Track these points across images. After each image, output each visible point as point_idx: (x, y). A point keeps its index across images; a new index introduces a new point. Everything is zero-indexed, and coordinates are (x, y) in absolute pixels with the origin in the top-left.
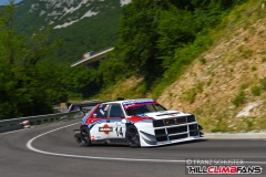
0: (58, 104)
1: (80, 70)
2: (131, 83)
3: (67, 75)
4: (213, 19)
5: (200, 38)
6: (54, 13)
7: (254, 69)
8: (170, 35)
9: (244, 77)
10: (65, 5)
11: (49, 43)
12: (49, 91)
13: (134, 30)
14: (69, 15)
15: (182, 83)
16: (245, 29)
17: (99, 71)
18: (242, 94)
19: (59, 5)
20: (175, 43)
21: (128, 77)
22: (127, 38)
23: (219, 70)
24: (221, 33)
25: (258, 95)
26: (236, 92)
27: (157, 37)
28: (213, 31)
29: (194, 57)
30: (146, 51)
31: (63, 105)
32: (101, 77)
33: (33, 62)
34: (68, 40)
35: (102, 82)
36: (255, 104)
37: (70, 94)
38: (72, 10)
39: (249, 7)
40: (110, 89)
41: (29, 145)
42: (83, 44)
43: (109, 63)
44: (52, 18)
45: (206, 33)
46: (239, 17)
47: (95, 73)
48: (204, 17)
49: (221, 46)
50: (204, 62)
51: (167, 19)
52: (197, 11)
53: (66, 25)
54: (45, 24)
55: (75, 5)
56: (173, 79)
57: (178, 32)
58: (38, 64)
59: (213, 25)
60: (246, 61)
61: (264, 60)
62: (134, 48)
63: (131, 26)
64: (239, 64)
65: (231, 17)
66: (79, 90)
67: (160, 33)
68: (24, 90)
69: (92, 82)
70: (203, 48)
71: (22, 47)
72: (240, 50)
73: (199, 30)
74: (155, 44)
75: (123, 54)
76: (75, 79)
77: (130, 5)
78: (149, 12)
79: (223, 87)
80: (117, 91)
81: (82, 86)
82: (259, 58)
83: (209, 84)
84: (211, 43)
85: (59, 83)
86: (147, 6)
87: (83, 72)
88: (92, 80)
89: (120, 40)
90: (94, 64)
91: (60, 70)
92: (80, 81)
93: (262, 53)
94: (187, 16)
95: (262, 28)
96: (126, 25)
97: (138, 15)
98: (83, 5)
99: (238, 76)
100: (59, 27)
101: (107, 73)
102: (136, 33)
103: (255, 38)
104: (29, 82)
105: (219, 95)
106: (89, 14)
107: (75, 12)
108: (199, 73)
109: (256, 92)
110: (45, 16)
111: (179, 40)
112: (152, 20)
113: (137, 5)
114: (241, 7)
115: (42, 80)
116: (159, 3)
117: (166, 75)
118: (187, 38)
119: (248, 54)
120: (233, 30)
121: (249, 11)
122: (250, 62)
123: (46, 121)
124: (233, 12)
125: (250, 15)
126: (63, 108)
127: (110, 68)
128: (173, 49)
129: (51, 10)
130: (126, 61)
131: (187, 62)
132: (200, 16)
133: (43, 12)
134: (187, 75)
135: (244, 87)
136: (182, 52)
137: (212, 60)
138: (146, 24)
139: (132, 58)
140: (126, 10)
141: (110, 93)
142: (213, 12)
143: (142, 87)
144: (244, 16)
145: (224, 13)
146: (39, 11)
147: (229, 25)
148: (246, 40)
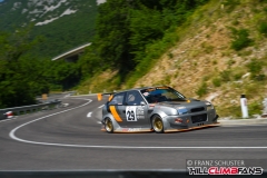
0: (40, 95)
1: (60, 63)
2: (107, 75)
3: (49, 68)
4: (178, 18)
5: (168, 35)
6: (36, 11)
7: (215, 63)
8: (141, 32)
9: (207, 70)
10: (46, 3)
11: (30, 39)
12: (31, 83)
13: (109, 27)
14: (49, 13)
15: (152, 75)
16: (207, 27)
17: (78, 64)
18: (205, 85)
19: (40, 4)
20: (145, 39)
21: (104, 70)
22: (103, 34)
23: (185, 63)
24: (187, 30)
25: (218, 86)
26: (200, 84)
27: (130, 34)
28: (179, 28)
29: (163, 52)
30: (120, 46)
31: (45, 96)
32: (80, 70)
33: (16, 57)
34: (48, 36)
35: (80, 74)
36: (216, 95)
37: (51, 86)
38: (53, 8)
39: (210, 7)
40: (88, 81)
41: (12, 135)
42: (63, 39)
43: (87, 57)
44: (33, 16)
45: (173, 31)
46: (202, 16)
47: (74, 66)
48: (171, 16)
49: (187, 42)
50: (171, 56)
51: (139, 18)
52: (165, 10)
53: (47, 22)
54: (27, 21)
55: (55, 4)
56: (144, 72)
57: (149, 29)
58: (20, 59)
59: (180, 23)
60: (208, 56)
61: (223, 55)
62: (109, 44)
63: (106, 23)
64: (202, 59)
65: (195, 16)
66: (60, 82)
67: (132, 30)
68: (7, 82)
69: (71, 75)
70: (170, 43)
71: (6, 43)
72: (203, 45)
73: (167, 27)
74: (128, 41)
75: (99, 49)
76: (56, 72)
77: (105, 4)
78: (122, 11)
79: (188, 79)
80: (95, 82)
81: (62, 78)
82: (219, 53)
83: (176, 76)
84: (177, 40)
85: (40, 76)
86: (121, 6)
87: (63, 66)
88: (71, 72)
89: (97, 36)
90: (74, 58)
91: (42, 64)
92: (60, 73)
93: (222, 49)
94: (156, 16)
95: (222, 26)
96: (102, 22)
97: (113, 13)
98: (63, 4)
99: (201, 69)
100: (40, 23)
101: (85, 66)
102: (111, 30)
103: (216, 35)
104: (12, 75)
105: (185, 86)
106: (68, 12)
107: (55, 10)
108: (167, 66)
109: (217, 84)
110: (27, 13)
111: (149, 37)
112: (125, 18)
113: (111, 5)
114: (204, 7)
115: (24, 73)
116: (131, 3)
117: (138, 69)
118: (157, 35)
119: (209, 50)
120: (196, 28)
121: (210, 11)
122: (211, 57)
123: (28, 111)
124: (197, 11)
125: (211, 14)
126: (45, 99)
127: (88, 62)
128: (144, 45)
129: (32, 8)
130: (102, 56)
131: (157, 57)
132: (168, 15)
133: (25, 10)
134: (157, 68)
135: (206, 79)
136: (152, 47)
137: (178, 55)
138: (120, 22)
139: (107, 52)
140: (101, 9)
141: (88, 84)
142: (179, 11)
143: (117, 79)
144: (206, 16)
145: (189, 12)
146: (21, 9)
147: (193, 23)
148: (208, 37)
